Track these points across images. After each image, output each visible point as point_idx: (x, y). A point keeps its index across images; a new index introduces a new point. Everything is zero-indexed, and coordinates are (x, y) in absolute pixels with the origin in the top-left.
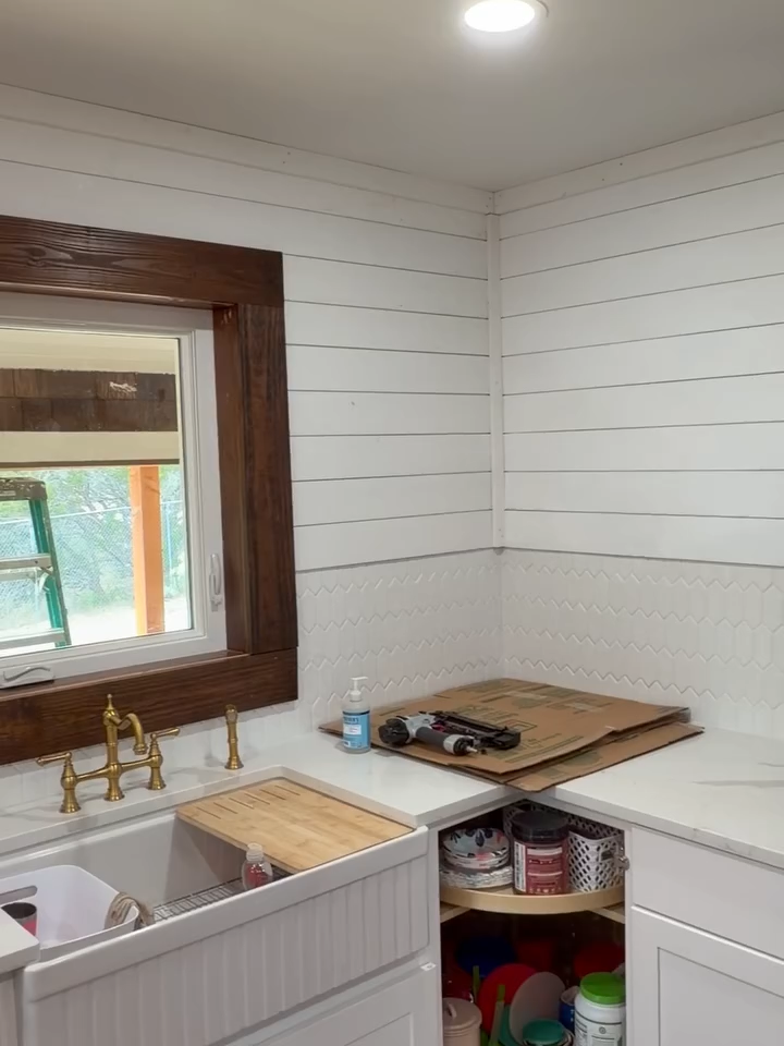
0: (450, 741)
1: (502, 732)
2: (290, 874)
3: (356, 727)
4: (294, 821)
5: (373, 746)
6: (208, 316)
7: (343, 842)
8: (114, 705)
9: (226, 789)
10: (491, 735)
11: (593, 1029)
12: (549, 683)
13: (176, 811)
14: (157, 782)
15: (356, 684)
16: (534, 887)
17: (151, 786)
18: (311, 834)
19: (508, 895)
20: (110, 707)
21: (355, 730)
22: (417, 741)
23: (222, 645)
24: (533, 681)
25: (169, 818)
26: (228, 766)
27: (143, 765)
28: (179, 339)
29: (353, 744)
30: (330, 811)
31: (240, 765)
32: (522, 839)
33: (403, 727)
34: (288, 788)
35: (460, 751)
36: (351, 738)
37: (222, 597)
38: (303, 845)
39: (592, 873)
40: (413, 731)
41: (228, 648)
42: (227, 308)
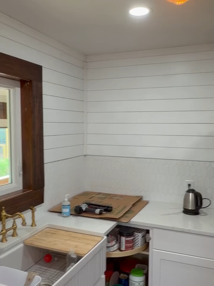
0: (98, 211)
1: (108, 207)
2: (83, 257)
3: (67, 209)
4: (66, 240)
5: (71, 215)
6: (19, 83)
7: (88, 244)
8: (5, 210)
9: (35, 234)
10: (105, 208)
11: (137, 284)
12: (100, 192)
13: (24, 242)
14: (15, 234)
15: (66, 197)
16: (127, 248)
17: (13, 235)
18: (76, 244)
19: (118, 252)
20: (4, 211)
21: (66, 211)
22: (85, 212)
23: (21, 188)
24: (96, 192)
25: (21, 245)
26: (32, 226)
27: (11, 229)
28: (9, 90)
29: (66, 215)
30: (73, 235)
31: (36, 225)
32: (124, 236)
33: (81, 208)
34: (53, 230)
35: (101, 213)
36: (65, 213)
37: (21, 173)
38: (76, 247)
39: (139, 243)
40: (84, 209)
41: (23, 188)
42: (28, 81)
